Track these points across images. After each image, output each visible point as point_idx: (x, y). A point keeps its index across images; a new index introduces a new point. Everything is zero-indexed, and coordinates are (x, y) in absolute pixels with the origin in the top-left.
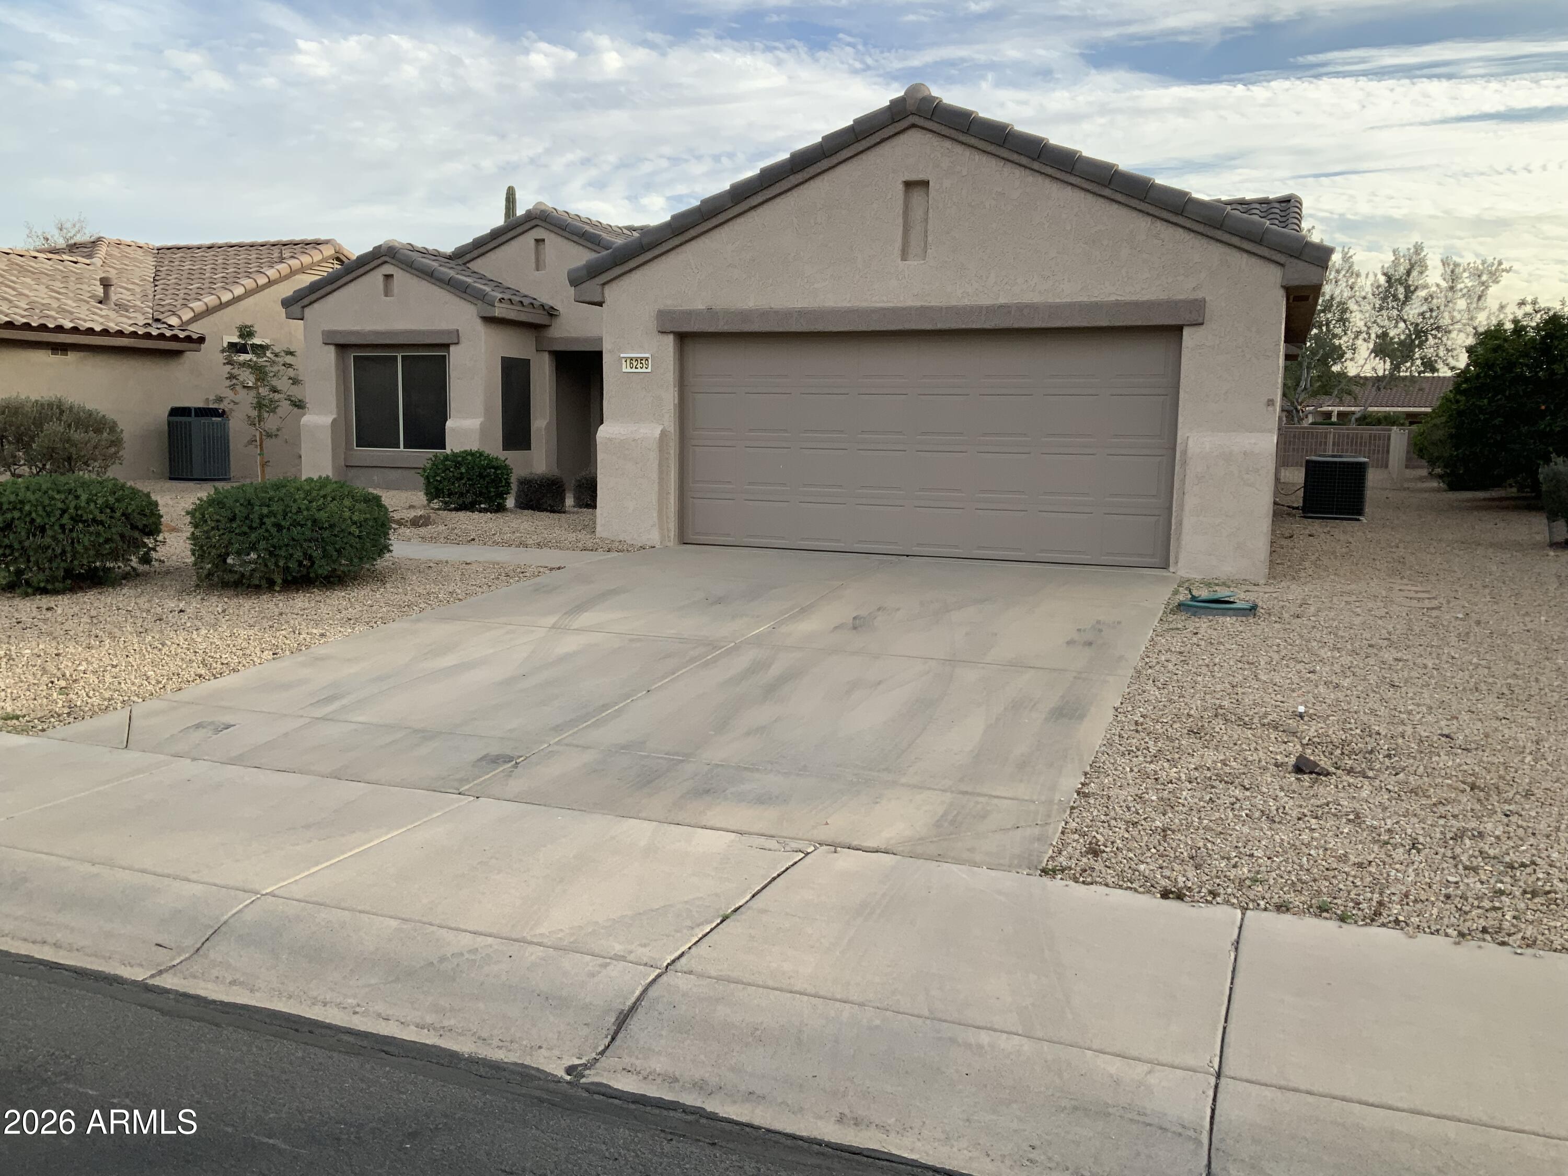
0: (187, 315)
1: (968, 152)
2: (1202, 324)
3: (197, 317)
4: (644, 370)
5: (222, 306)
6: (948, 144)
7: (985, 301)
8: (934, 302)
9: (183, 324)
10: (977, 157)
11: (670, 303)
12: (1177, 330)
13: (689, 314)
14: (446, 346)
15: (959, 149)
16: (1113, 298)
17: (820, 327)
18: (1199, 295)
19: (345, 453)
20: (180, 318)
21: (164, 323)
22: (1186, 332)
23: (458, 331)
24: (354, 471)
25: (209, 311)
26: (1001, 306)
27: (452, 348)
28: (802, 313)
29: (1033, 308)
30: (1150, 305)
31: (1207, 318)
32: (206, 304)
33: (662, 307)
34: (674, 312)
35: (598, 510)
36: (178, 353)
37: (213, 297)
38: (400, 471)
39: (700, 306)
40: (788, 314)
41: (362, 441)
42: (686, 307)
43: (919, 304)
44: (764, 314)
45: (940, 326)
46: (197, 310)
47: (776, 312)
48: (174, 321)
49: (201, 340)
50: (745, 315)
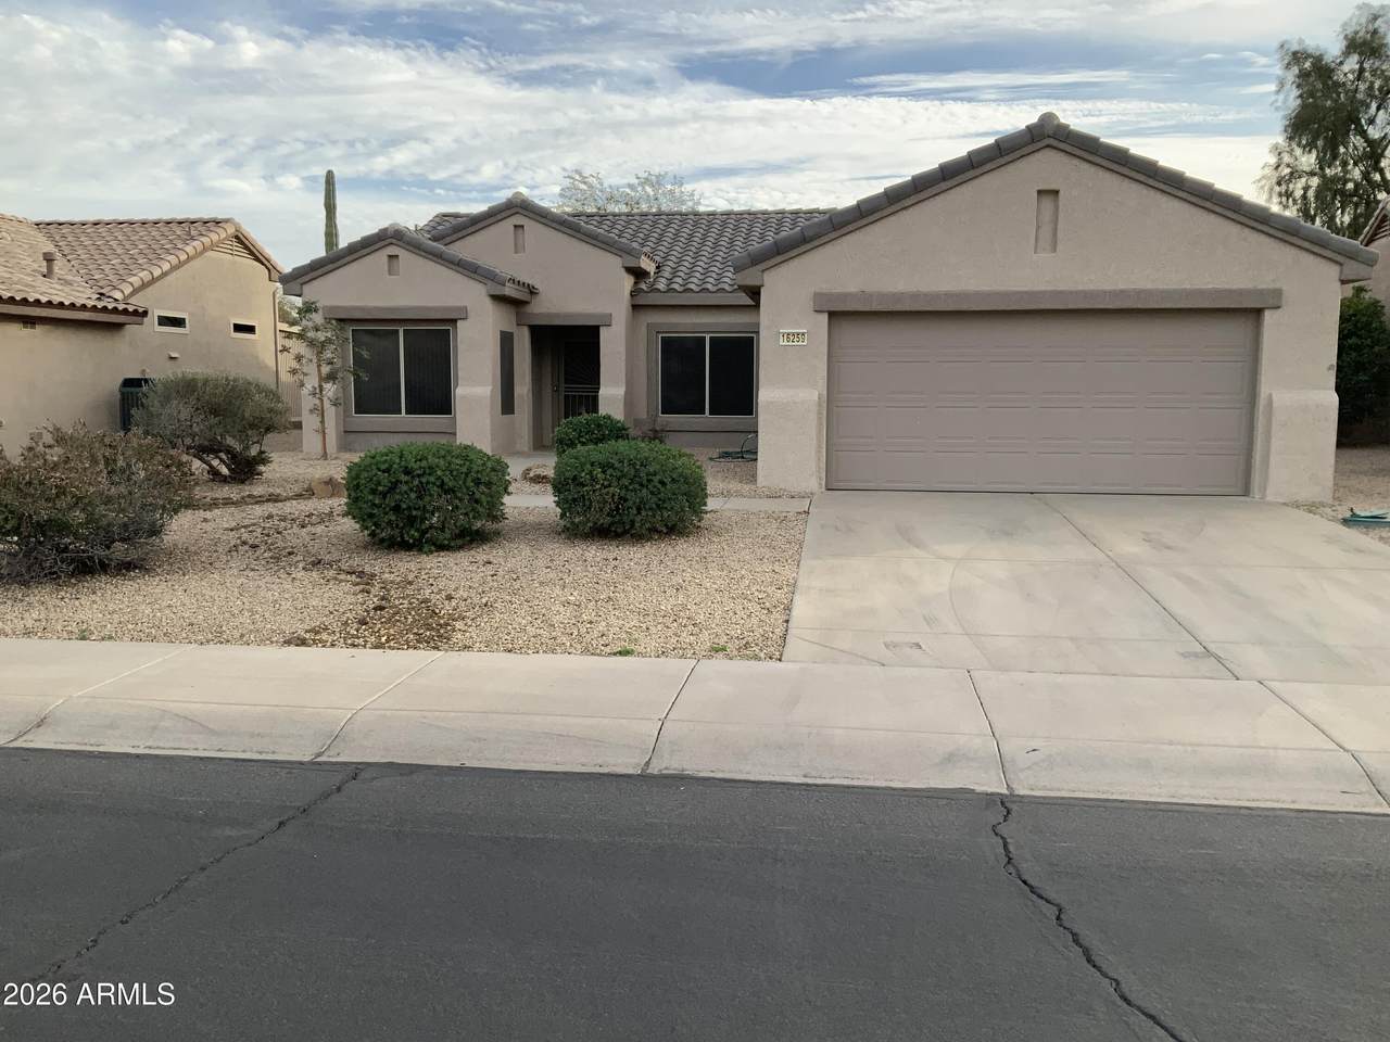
0: (128, 290)
1: (1093, 169)
2: (1279, 307)
3: (135, 291)
4: (800, 343)
5: (154, 280)
6: (1076, 161)
7: (1108, 287)
8: (1062, 287)
9: (126, 298)
10: (1101, 173)
11: (825, 288)
12: (1258, 313)
13: (845, 296)
14: (453, 321)
15: (1085, 166)
16: (1210, 286)
17: (964, 307)
18: (1277, 286)
19: (344, 421)
20: (123, 292)
21: (109, 297)
22: (1267, 313)
23: (466, 308)
24: (352, 436)
25: (144, 286)
26: (1122, 291)
27: (459, 323)
28: (948, 295)
29: (1149, 293)
30: (1240, 293)
31: (1284, 303)
32: (142, 279)
33: (818, 291)
34: (832, 294)
35: (760, 463)
36: (119, 326)
37: (145, 272)
38: (400, 435)
39: (852, 289)
40: (936, 296)
41: (361, 408)
42: (839, 290)
43: (1050, 288)
44: (915, 296)
45: (1071, 307)
46: (136, 285)
47: (926, 295)
48: (118, 295)
49: (145, 313)
50: (898, 297)
